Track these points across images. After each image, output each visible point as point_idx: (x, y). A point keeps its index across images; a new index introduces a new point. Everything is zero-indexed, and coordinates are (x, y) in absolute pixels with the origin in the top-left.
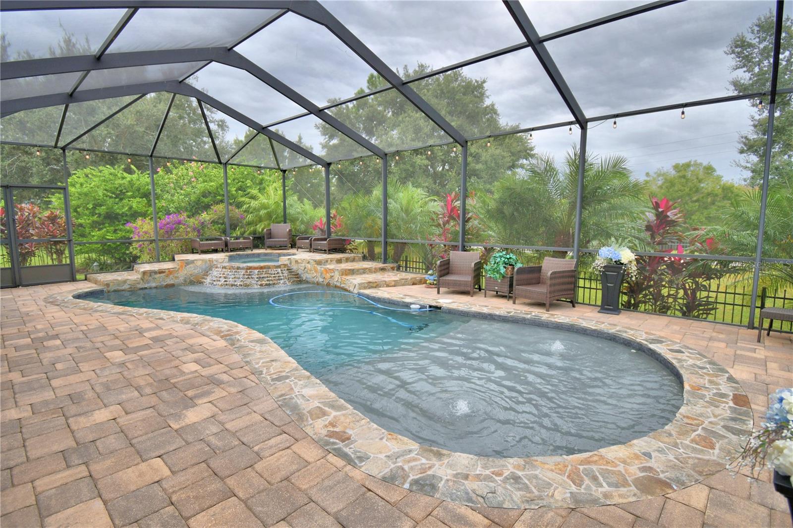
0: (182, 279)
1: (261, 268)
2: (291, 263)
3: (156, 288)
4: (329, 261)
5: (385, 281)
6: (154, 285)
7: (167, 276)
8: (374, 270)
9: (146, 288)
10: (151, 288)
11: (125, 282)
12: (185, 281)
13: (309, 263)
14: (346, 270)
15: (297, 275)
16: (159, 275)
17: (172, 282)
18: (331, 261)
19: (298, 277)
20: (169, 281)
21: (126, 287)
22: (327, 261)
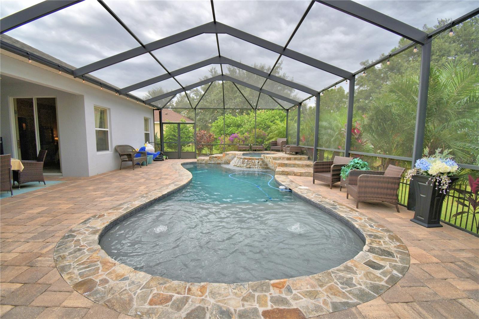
0: (223, 161)
1: (250, 159)
2: (264, 158)
3: (214, 164)
4: (282, 158)
5: (294, 172)
6: (213, 162)
7: (218, 159)
8: (301, 165)
9: (210, 163)
10: (212, 164)
11: (204, 160)
12: (225, 162)
13: (271, 158)
14: (281, 164)
15: (266, 165)
16: (215, 159)
17: (220, 162)
18: (283, 158)
19: (266, 166)
20: (219, 162)
21: (204, 162)
22: (280, 158)
